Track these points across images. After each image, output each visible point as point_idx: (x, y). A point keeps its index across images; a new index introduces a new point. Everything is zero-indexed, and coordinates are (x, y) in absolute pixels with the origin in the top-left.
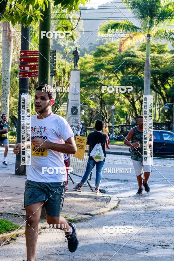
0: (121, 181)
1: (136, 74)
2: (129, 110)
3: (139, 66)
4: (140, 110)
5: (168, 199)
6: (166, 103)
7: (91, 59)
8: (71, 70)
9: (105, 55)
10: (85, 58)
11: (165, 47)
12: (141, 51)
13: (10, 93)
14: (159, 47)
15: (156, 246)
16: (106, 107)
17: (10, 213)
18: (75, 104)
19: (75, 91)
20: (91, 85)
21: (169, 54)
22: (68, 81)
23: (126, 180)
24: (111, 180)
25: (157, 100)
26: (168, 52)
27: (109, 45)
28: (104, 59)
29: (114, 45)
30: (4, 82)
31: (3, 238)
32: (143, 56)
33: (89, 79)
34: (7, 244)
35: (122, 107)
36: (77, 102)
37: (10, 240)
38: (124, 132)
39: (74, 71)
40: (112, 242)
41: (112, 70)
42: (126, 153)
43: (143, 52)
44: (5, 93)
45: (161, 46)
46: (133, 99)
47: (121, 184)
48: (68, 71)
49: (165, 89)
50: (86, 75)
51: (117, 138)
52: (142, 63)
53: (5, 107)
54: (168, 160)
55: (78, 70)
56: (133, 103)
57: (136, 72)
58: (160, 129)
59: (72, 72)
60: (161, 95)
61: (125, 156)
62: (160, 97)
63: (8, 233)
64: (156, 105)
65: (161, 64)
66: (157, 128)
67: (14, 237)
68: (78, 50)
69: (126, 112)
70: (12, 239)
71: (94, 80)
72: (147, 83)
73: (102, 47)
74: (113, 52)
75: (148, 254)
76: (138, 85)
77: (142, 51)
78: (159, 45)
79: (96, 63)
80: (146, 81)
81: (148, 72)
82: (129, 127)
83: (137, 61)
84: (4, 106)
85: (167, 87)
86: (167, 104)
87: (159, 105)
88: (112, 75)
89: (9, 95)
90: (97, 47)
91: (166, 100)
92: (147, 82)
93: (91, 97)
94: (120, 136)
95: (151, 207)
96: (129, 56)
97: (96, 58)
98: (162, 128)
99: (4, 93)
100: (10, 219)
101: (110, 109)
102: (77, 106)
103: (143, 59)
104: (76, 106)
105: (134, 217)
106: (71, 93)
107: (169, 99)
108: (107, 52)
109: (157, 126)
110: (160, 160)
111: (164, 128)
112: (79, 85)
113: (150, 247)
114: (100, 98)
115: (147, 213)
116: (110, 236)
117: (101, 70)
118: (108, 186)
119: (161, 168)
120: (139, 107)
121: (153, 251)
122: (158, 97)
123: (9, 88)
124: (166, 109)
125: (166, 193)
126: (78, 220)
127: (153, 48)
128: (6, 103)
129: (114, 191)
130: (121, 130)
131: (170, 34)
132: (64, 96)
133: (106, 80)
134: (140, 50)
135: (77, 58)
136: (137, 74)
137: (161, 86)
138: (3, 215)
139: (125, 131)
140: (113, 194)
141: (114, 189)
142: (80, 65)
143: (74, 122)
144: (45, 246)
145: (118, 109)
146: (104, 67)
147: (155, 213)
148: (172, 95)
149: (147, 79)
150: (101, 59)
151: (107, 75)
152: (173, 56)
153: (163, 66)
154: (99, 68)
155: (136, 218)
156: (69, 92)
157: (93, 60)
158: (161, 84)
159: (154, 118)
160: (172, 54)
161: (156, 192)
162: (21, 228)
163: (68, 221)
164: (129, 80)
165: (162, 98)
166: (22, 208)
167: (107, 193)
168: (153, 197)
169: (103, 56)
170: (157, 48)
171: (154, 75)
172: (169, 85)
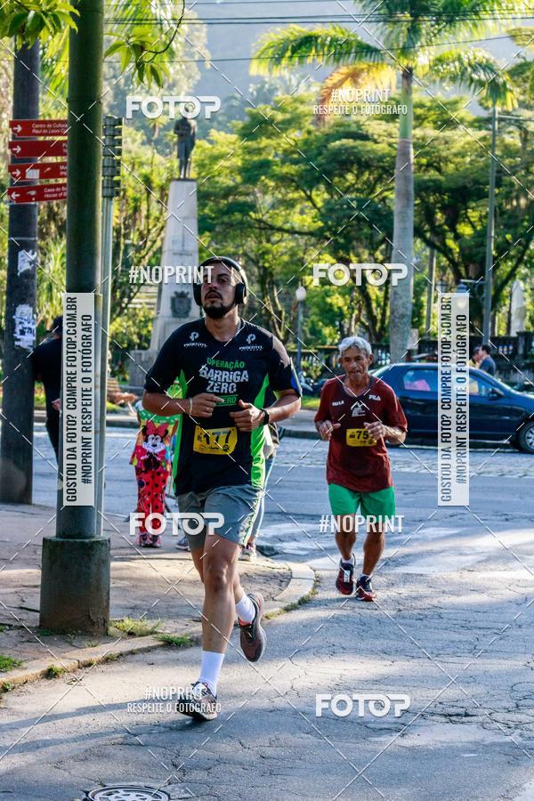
1: (369, 191)
2: (348, 302)
3: (377, 168)
4: (382, 304)
5: (466, 572)
6: (462, 280)
7: (232, 146)
8: (170, 180)
9: (275, 134)
10: (211, 142)
11: (456, 110)
12: (383, 122)
14: (437, 108)
15: (429, 717)
16: (279, 293)
18: (183, 285)
19: (183, 245)
20: (230, 225)
21: (470, 130)
22: (161, 213)
25: (434, 272)
26: (466, 124)
27: (285, 103)
28: (271, 145)
29: (302, 102)
32: (390, 135)
33: (225, 209)
35: (327, 294)
38: (333, 370)
39: (180, 183)
40: (296, 705)
41: (296, 178)
43: (391, 125)
45: (444, 105)
48: (160, 183)
49: (457, 237)
50: (216, 195)
51: (311, 389)
52: (388, 159)
57: (368, 187)
59: (173, 185)
60: (446, 256)
62: (444, 261)
64: (431, 285)
65: (446, 160)
69: (339, 308)
71: (240, 211)
72: (403, 220)
73: (265, 109)
74: (297, 126)
75: (406, 742)
77: (387, 121)
78: (438, 103)
79: (247, 157)
80: (401, 213)
81: (407, 186)
83: (373, 151)
85: (465, 230)
86: (465, 283)
87: (442, 285)
88: (296, 195)
90: (251, 109)
91: (462, 270)
92: (403, 217)
94: (320, 382)
95: (415, 598)
96: (348, 135)
97: (245, 143)
101: (291, 299)
103: (390, 145)
104: (186, 291)
105: (364, 628)
106: (169, 250)
107: (471, 267)
108: (281, 126)
112: (192, 227)
113: (410, 719)
114: (261, 265)
115: (404, 618)
116: (288, 689)
117: (263, 181)
118: (285, 536)
120: (378, 293)
121: (419, 730)
122: (438, 263)
125: (461, 554)
126: (191, 640)
127: (419, 111)
129: (303, 549)
131: (474, 67)
132: (149, 260)
133: (277, 211)
134: (381, 119)
135: (189, 144)
136: (372, 191)
137: (446, 227)
139: (336, 366)
140: (298, 561)
141: (301, 545)
142: (197, 166)
145: (315, 300)
146: (270, 171)
147: (426, 617)
148: (481, 255)
149: (403, 207)
150: (262, 145)
151: (280, 196)
152: (483, 135)
153: (451, 166)
154: (256, 172)
155: (369, 632)
156: (165, 249)
157: (237, 148)
158: (446, 223)
159: (424, 326)
160: (480, 128)
161: (431, 553)
162: (16, 665)
163: (161, 643)
164: (348, 211)
165: (449, 266)
166: (19, 603)
167: (280, 556)
168: (422, 566)
169: (268, 137)
170: (432, 112)
171: (424, 194)
172: (470, 225)
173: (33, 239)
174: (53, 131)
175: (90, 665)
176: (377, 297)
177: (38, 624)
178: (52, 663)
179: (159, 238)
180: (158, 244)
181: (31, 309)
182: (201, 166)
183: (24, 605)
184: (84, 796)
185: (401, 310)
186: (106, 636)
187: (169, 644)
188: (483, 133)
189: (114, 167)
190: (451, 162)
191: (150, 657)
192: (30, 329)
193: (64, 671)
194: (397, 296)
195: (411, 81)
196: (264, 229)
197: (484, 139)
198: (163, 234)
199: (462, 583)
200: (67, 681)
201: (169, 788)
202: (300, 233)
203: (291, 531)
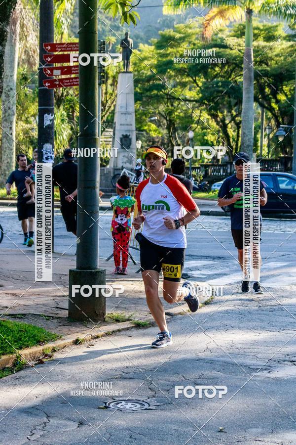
0: (213, 258)
1: (228, 77)
2: (217, 138)
3: (233, 63)
4: (236, 139)
5: (294, 286)
6: (281, 126)
7: (151, 53)
8: (118, 73)
9: (175, 46)
10: (139, 50)
11: (277, 30)
12: (236, 38)
13: (16, 115)
14: (266, 29)
15: (283, 362)
16: (178, 134)
17: (38, 313)
18: (126, 131)
19: (126, 109)
20: (151, 97)
21: (284, 42)
22: (113, 91)
23: (221, 257)
24: (196, 257)
25: (264, 121)
26: (282, 38)
27: (181, 28)
28: (173, 52)
29: (190, 28)
30: (6, 96)
31: (31, 355)
32: (239, 45)
33: (148, 88)
34: (39, 363)
35: (205, 135)
36: (129, 128)
37: (44, 358)
38: (209, 177)
39: (124, 74)
40: (210, 357)
41: (187, 70)
42: (216, 212)
43: (240, 39)
44: (9, 115)
45: (270, 28)
46: (223, 120)
47: (214, 264)
48: (112, 74)
49: (278, 102)
50: (143, 81)
51: (198, 187)
52: (238, 58)
53: (8, 139)
54: (288, 223)
55: (130, 72)
56: (224, 127)
57: (228, 74)
58: (270, 171)
59: (120, 75)
60: (271, 112)
61: (215, 217)
62: (270, 115)
63: (39, 346)
64: (263, 128)
65: (271, 59)
66: (266, 168)
67: (49, 353)
68: (130, 38)
69: (212, 142)
70: (46, 355)
71: (157, 89)
72: (248, 93)
73: (170, 32)
74: (188, 41)
75: (272, 375)
76: (231, 96)
77: (238, 37)
78: (267, 27)
79: (160, 59)
80: (246, 89)
81: (250, 74)
82: (217, 168)
83: (230, 54)
84: (7, 136)
85: (282, 97)
86: (282, 127)
87: (269, 128)
88: (187, 80)
89: (15, 118)
90: (162, 32)
91: (281, 120)
92: (248, 91)
93: (152, 119)
94: (202, 183)
95: (267, 300)
96: (216, 46)
97: (159, 51)
98: (274, 168)
99: (7, 114)
100: (40, 324)
101: (185, 137)
102: (130, 134)
103: (239, 51)
104: (128, 134)
105: (242, 316)
106: (119, 112)
107: (285, 118)
108: (178, 41)
109: (265, 164)
110: (274, 222)
111: (277, 168)
112: (132, 97)
113: (272, 363)
114: (168, 118)
115: (263, 310)
116: (205, 348)
117: (169, 72)
118: (193, 268)
119: (277, 235)
120: (233, 133)
121: (277, 370)
122: (266, 116)
123: (15, 106)
124: (281, 136)
125: (290, 276)
126: (150, 324)
127: (256, 32)
128: (11, 132)
129: (203, 275)
130: (204, 173)
131: (287, 7)
132: (107, 117)
133: (176, 89)
134: (234, 36)
135: (129, 53)
136: (230, 76)
137: (270, 96)
138: (27, 318)
139: (211, 174)
140: (202, 281)
141: (202, 272)
142: (133, 64)
143: (125, 161)
144: (102, 366)
145: (198, 137)
146: (173, 66)
147: (275, 310)
148: (291, 112)
149: (248, 85)
150: (168, 52)
151: (178, 80)
152: (291, 44)
153: (273, 62)
154: (165, 67)
155: (245, 318)
156: (117, 110)
157: (154, 54)
158: (271, 94)
159: (259, 151)
160: (289, 40)
161: (273, 276)
162: (59, 338)
163: (134, 325)
164: (216, 88)
165: (272, 117)
166: (56, 305)
167: (191, 278)
168: (269, 283)
169: (172, 48)
170: (263, 32)
171: (259, 78)
172: (284, 95)
173: (52, 107)
174: (67, 49)
175: (98, 337)
176: (233, 136)
177: (68, 316)
178: (77, 337)
179: (112, 105)
180: (112, 108)
181: (52, 146)
182: (135, 64)
183: (59, 306)
184: (104, 405)
185: (248, 143)
186: (104, 322)
187: (138, 326)
188: (291, 43)
189: (101, 68)
190: (274, 60)
191: (129, 333)
192: (51, 157)
193: (84, 340)
194: (245, 135)
195: (252, 15)
196: (170, 99)
197: (292, 46)
198: (114, 103)
199: (292, 292)
200: (86, 346)
201: (149, 400)
202: (190, 101)
203: (195, 265)
